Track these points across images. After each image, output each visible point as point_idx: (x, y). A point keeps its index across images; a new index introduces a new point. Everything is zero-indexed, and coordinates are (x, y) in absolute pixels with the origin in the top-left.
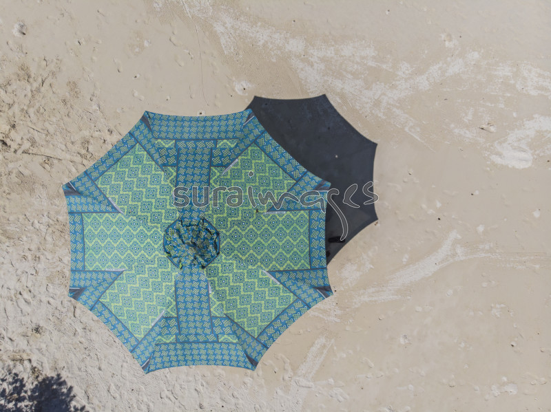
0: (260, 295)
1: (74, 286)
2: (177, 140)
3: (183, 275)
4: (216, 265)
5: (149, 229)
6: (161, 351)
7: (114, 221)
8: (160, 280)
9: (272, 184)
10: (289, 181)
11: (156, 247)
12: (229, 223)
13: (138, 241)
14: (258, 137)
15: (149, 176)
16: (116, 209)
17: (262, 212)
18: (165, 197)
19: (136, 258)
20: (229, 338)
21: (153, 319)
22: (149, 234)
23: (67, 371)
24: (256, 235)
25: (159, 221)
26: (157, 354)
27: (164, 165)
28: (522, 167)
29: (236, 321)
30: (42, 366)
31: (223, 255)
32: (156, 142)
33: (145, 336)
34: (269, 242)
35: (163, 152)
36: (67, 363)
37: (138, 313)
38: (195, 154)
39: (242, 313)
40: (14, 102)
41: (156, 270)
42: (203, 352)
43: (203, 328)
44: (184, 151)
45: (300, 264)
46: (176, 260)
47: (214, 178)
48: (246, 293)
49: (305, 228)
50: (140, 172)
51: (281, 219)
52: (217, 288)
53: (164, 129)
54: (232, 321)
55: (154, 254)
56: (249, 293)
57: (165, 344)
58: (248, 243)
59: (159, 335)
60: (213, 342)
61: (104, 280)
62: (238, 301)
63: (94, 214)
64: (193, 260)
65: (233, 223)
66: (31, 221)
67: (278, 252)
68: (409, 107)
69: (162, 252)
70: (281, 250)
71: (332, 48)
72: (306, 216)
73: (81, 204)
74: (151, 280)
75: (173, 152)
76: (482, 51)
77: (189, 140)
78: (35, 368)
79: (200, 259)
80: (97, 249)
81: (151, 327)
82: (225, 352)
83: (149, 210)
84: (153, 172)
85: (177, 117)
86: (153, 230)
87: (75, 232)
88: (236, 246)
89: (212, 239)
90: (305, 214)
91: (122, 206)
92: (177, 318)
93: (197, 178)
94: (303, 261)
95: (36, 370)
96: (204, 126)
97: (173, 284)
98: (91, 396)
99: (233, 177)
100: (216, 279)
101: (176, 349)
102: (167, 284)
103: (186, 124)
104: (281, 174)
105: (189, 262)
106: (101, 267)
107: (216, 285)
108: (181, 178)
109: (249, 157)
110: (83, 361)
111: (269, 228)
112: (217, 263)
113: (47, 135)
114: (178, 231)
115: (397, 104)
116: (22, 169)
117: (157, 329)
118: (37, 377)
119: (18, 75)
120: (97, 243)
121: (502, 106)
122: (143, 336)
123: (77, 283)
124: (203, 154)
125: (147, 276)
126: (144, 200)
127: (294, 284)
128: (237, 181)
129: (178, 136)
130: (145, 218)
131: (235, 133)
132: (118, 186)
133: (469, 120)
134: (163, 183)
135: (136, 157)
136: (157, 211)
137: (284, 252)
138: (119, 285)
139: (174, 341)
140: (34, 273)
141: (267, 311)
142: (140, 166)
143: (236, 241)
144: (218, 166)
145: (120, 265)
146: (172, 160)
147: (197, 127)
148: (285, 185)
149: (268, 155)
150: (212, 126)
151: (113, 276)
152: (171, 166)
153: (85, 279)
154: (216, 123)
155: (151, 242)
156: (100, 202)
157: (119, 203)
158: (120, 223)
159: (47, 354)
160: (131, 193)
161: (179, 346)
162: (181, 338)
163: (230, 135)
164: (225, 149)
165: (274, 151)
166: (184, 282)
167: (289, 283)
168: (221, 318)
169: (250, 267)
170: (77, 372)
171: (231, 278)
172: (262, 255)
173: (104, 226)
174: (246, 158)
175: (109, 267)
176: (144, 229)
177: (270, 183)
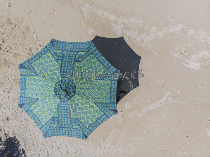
0: (90, 112)
1: (20, 103)
2: (63, 51)
3: (61, 101)
4: (74, 99)
5: (49, 83)
6: (51, 130)
7: (37, 79)
8: (52, 103)
9: (97, 70)
10: (104, 69)
11: (52, 90)
12: (80, 83)
13: (45, 88)
14: (94, 51)
15: (51, 64)
16: (38, 75)
17: (93, 80)
18: (56, 71)
19: (44, 94)
20: (77, 127)
21: (49, 117)
22: (49, 85)
23: (18, 135)
24: (90, 89)
25: (53, 81)
26: (49, 131)
27: (57, 59)
28: (196, 69)
29: (80, 120)
30: (8, 133)
31: (77, 95)
32: (55, 51)
33: (46, 123)
34: (95, 92)
35: (58, 55)
36: (18, 132)
37: (43, 114)
38: (69, 56)
39: (83, 118)
40: (4, 32)
41: (51, 99)
42: (67, 131)
43: (67, 122)
44: (65, 55)
45: (106, 101)
46: (58, 96)
47: (75, 66)
48: (85, 111)
49: (109, 87)
50: (48, 62)
51: (100, 83)
52: (74, 108)
53: (58, 46)
54: (79, 120)
55: (51, 93)
56: (86, 111)
57: (53, 127)
58: (87, 91)
59: (50, 123)
60: (71, 128)
61: (32, 101)
62: (82, 113)
63: (30, 76)
64: (65, 96)
65: (81, 83)
66: (8, 78)
67: (98, 96)
68: (154, 43)
69: (54, 92)
70: (99, 95)
71: (126, 19)
72: (110, 82)
73: (25, 72)
74: (49, 102)
75: (61, 55)
76: (184, 24)
77: (68, 51)
78: (6, 133)
79: (68, 96)
80: (30, 89)
81: (48, 120)
82: (75, 132)
83: (50, 76)
84: (53, 62)
85: (64, 42)
86: (51, 84)
87: (22, 82)
88: (82, 92)
89: (73, 89)
90: (109, 82)
91: (40, 74)
92: (58, 118)
93: (69, 65)
94: (107, 100)
95: (6, 134)
96: (74, 46)
97: (57, 104)
98: (26, 145)
99: (83, 66)
100: (73, 104)
101: (57, 130)
102: (55, 104)
103: (67, 45)
104: (101, 66)
105: (63, 97)
106: (31, 96)
107: (73, 106)
108: (63, 65)
109: (90, 59)
110: (24, 132)
111: (95, 86)
112: (74, 98)
113: (16, 46)
114: (60, 85)
115: (150, 42)
116: (6, 58)
117: (50, 121)
118: (7, 137)
119: (7, 22)
120: (30, 87)
121: (190, 45)
122: (45, 123)
123: (21, 102)
124: (72, 57)
125: (47, 101)
126: (49, 72)
127: (103, 108)
128: (84, 67)
129: (63, 49)
130: (48, 79)
131: (85, 49)
132: (40, 66)
133: (177, 50)
134: (56, 66)
135: (47, 56)
136: (53, 77)
137: (100, 96)
138: (37, 104)
139: (56, 126)
140: (8, 97)
141: (92, 118)
142: (49, 59)
143: (82, 90)
144: (77, 61)
145: (38, 96)
146: (60, 58)
147: (71, 46)
148: (103, 70)
149: (97, 58)
150: (77, 46)
151: (35, 100)
152: (60, 60)
153: (25, 100)
154: (78, 45)
155: (50, 88)
156: (32, 72)
157: (39, 73)
158: (39, 80)
159: (11, 128)
160: (44, 69)
161: (58, 128)
162: (59, 125)
163: (83, 50)
164: (81, 55)
165: (99, 57)
166: (61, 104)
167: (101, 108)
168: (75, 119)
169: (87, 100)
170: (21, 136)
171: (79, 104)
172: (92, 96)
173: (33, 81)
174: (88, 59)
175: (34, 96)
176: (48, 83)
177: (97, 69)
